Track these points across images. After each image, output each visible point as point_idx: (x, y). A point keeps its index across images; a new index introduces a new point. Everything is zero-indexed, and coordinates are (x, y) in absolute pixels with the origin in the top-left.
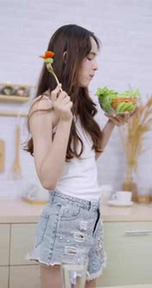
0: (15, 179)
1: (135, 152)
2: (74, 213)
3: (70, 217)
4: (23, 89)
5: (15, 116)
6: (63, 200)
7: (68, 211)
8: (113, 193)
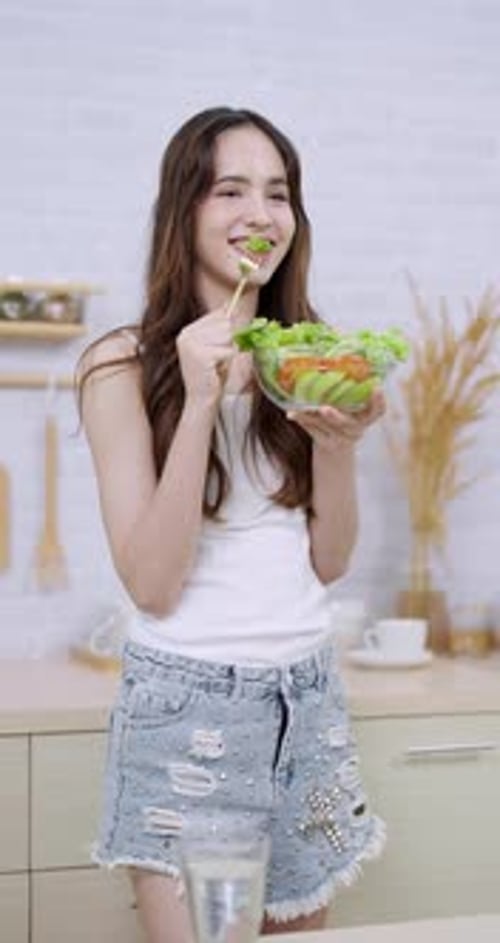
0: (46, 590)
1: (435, 491)
2: (167, 703)
3: (156, 717)
4: (62, 298)
5: (40, 386)
6: (137, 664)
7: (150, 699)
8: (368, 624)
